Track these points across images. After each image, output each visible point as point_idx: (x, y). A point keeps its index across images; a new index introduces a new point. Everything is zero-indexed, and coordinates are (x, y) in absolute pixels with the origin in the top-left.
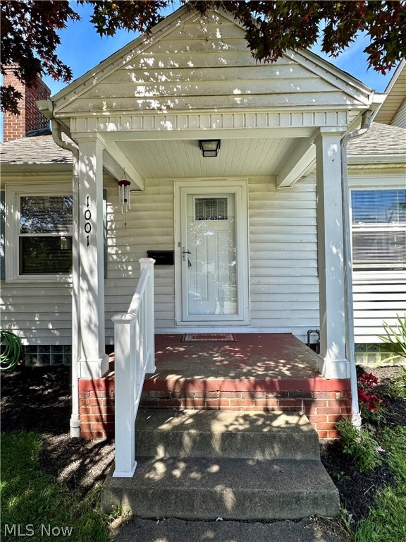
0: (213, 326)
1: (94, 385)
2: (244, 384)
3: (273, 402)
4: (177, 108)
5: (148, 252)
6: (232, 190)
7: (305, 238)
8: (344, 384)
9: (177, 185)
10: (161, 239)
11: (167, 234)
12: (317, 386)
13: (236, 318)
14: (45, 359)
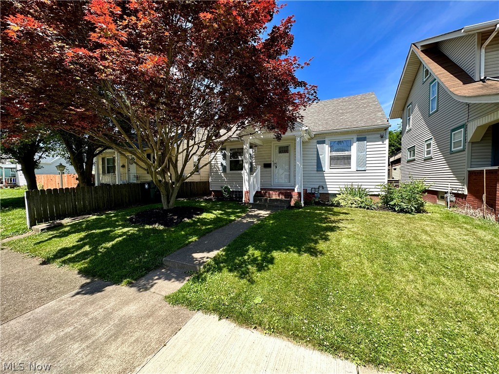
0: (283, 186)
1: (248, 192)
2: (277, 193)
3: (283, 197)
4: (264, 133)
5: (264, 164)
6: (289, 144)
7: (312, 158)
8: (299, 194)
9: (273, 143)
10: (268, 160)
11: (269, 158)
12: (293, 194)
13: (289, 184)
14: (236, 195)
